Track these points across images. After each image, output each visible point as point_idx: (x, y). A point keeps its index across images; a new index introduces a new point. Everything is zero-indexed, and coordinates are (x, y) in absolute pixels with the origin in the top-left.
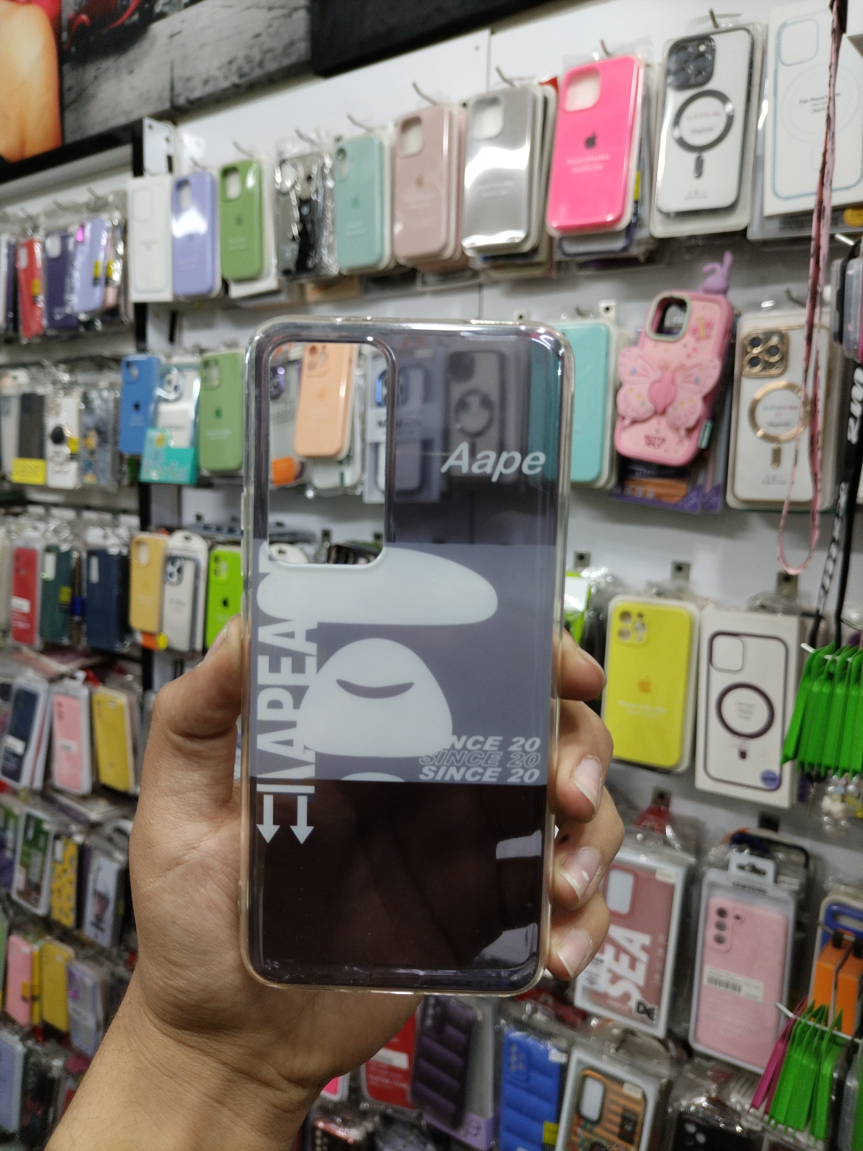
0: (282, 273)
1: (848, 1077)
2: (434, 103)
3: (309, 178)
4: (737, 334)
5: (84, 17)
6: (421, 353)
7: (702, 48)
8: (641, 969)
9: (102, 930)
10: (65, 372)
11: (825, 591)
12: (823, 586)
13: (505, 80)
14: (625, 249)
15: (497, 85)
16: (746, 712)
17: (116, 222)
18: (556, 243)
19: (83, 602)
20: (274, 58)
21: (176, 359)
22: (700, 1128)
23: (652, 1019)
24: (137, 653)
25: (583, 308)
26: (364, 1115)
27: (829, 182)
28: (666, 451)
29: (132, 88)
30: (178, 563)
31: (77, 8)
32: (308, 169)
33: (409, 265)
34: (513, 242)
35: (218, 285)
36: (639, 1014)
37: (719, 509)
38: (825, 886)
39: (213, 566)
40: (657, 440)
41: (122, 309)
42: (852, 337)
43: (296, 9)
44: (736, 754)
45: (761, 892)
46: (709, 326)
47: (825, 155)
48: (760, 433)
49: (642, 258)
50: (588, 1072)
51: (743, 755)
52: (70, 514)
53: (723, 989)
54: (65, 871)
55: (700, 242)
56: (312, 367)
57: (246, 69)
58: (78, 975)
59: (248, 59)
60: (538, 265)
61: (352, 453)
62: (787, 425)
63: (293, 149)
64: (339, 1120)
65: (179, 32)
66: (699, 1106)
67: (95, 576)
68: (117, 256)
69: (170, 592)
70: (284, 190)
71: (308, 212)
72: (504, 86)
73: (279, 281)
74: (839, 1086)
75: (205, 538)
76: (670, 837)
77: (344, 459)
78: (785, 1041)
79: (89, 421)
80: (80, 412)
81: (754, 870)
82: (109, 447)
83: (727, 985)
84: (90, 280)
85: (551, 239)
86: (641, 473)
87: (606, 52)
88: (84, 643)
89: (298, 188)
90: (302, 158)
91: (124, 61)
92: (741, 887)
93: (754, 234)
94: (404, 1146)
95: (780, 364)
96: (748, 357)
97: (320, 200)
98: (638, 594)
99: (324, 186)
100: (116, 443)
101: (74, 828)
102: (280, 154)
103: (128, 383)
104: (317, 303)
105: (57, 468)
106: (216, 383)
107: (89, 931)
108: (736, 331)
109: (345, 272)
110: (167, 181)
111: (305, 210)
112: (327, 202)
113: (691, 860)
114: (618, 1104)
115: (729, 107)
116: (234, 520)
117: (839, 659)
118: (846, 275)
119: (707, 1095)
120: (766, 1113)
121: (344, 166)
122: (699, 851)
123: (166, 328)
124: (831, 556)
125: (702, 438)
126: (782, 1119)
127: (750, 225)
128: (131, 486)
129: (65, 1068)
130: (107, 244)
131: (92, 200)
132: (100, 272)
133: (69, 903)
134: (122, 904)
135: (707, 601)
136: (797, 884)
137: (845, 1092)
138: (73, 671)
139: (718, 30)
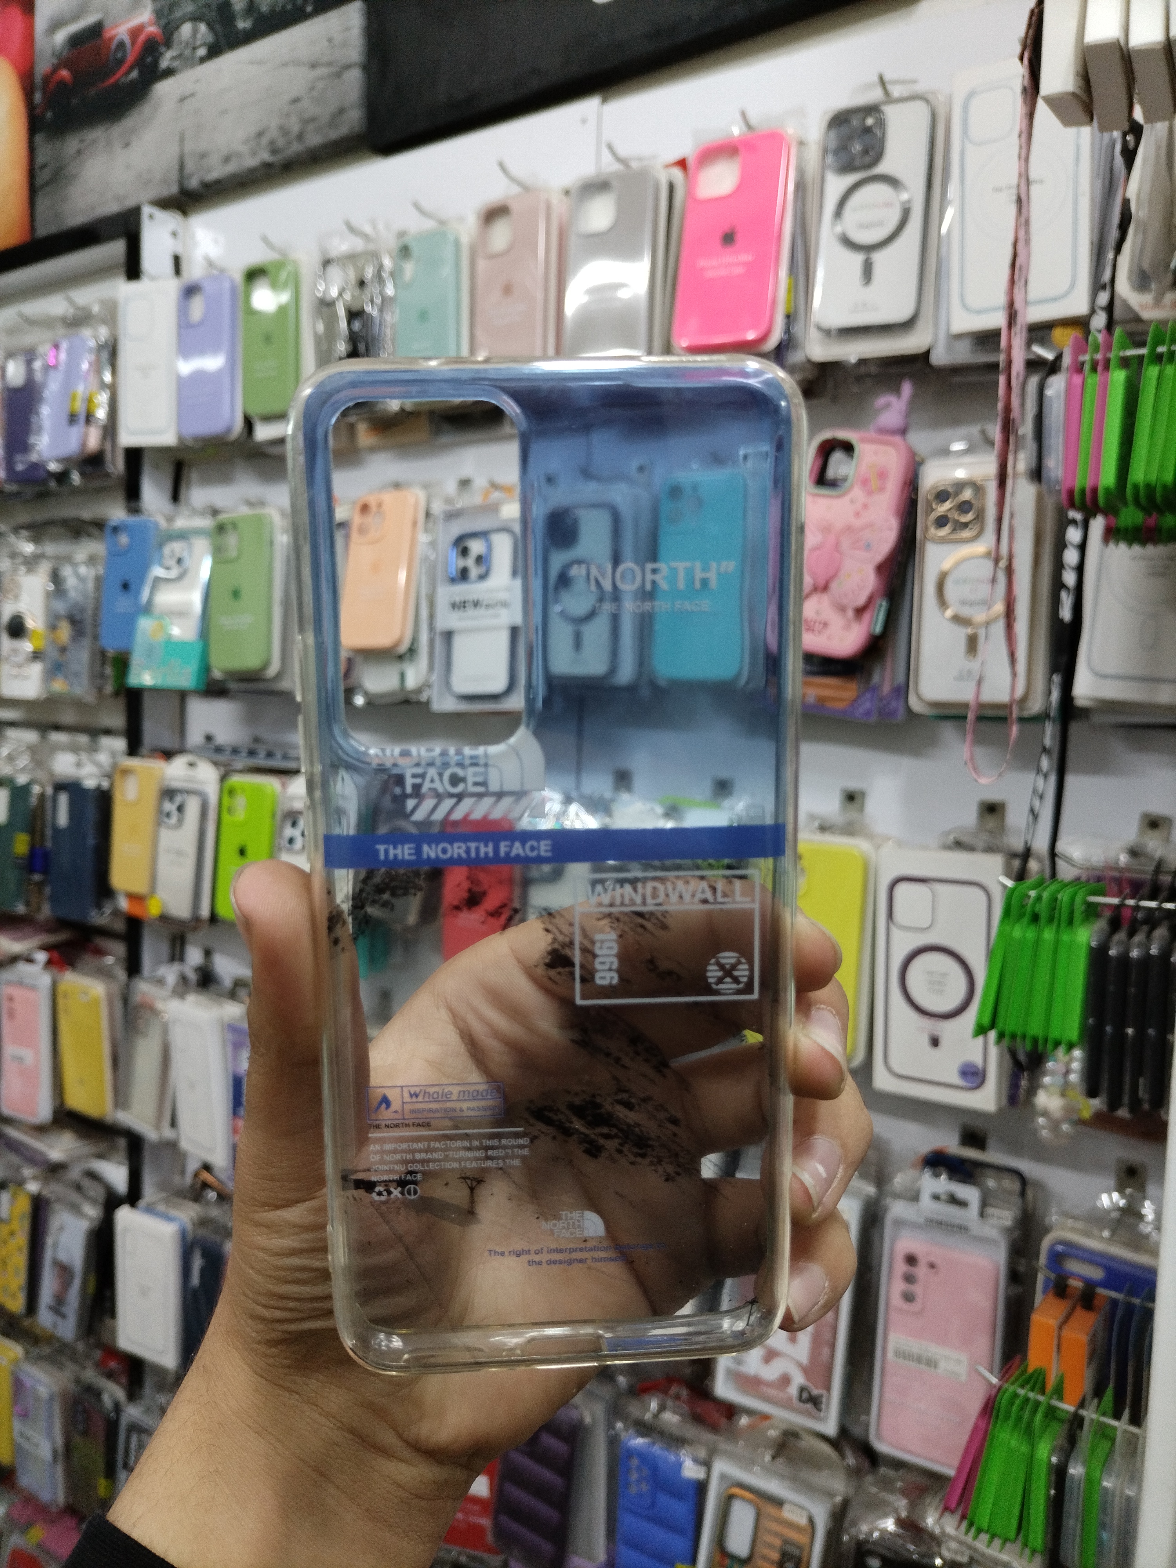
1: (1071, 1460)
2: (526, 188)
3: (362, 284)
4: (919, 489)
5: (64, 73)
6: (508, 512)
7: (870, 121)
8: (805, 1341)
9: (63, 1316)
10: (29, 541)
11: (1034, 814)
12: (1032, 810)
13: (618, 159)
15: (609, 165)
16: (937, 984)
17: (102, 339)
19: (46, 855)
20: (318, 130)
21: (181, 523)
22: (886, 1562)
23: (819, 1410)
24: (120, 926)
25: (720, 453)
27: (1023, 281)
28: (829, 638)
29: (128, 166)
30: (178, 799)
31: (55, 61)
32: (361, 271)
35: (239, 424)
36: (801, 1404)
37: (901, 716)
38: (1047, 1221)
39: (226, 801)
40: (817, 625)
41: (108, 456)
42: (1053, 475)
43: (347, 67)
44: (926, 1040)
45: (962, 1229)
46: (882, 475)
47: (1015, 245)
48: (949, 613)
50: (736, 1491)
51: (935, 1042)
52: (31, 736)
53: (915, 1364)
54: (12, 1234)
55: (873, 370)
56: (362, 530)
57: (281, 143)
58: (28, 1382)
59: (284, 131)
61: (415, 645)
62: (982, 603)
63: (342, 246)
65: (192, 95)
66: (884, 1531)
67: (63, 819)
68: (103, 385)
69: (167, 837)
70: (328, 299)
71: (360, 327)
72: (617, 167)
74: (1059, 1474)
75: (216, 764)
77: (405, 654)
78: (987, 1417)
79: (61, 607)
80: (48, 594)
81: (953, 1200)
82: (86, 642)
83: (919, 1360)
84: (64, 418)
87: (749, 126)
88: (46, 911)
89: (348, 296)
90: (351, 258)
91: (117, 130)
92: (937, 1225)
93: (939, 358)
95: (975, 524)
96: (933, 516)
97: (375, 313)
99: (382, 294)
100: (96, 637)
101: (27, 1172)
102: (324, 252)
103: (115, 554)
104: (373, 449)
105: (15, 671)
106: (233, 553)
107: (45, 1318)
108: (918, 484)
109: (409, 407)
110: (172, 287)
111: (357, 325)
112: (385, 315)
113: (870, 1190)
114: (775, 1534)
115: (905, 196)
116: (257, 740)
117: (1046, 895)
118: (1044, 396)
119: (895, 1515)
120: (964, 1517)
121: (409, 269)
122: (881, 1179)
123: (168, 483)
124: (1042, 771)
125: (876, 621)
126: (985, 1526)
127: (933, 346)
128: (116, 694)
129: (8, 1516)
130: (89, 370)
131: (71, 311)
132: (79, 406)
133: (17, 1279)
134: (92, 1279)
135: (887, 838)
136: (1010, 1218)
137: (1068, 1484)
138: (31, 951)
139: (889, 98)
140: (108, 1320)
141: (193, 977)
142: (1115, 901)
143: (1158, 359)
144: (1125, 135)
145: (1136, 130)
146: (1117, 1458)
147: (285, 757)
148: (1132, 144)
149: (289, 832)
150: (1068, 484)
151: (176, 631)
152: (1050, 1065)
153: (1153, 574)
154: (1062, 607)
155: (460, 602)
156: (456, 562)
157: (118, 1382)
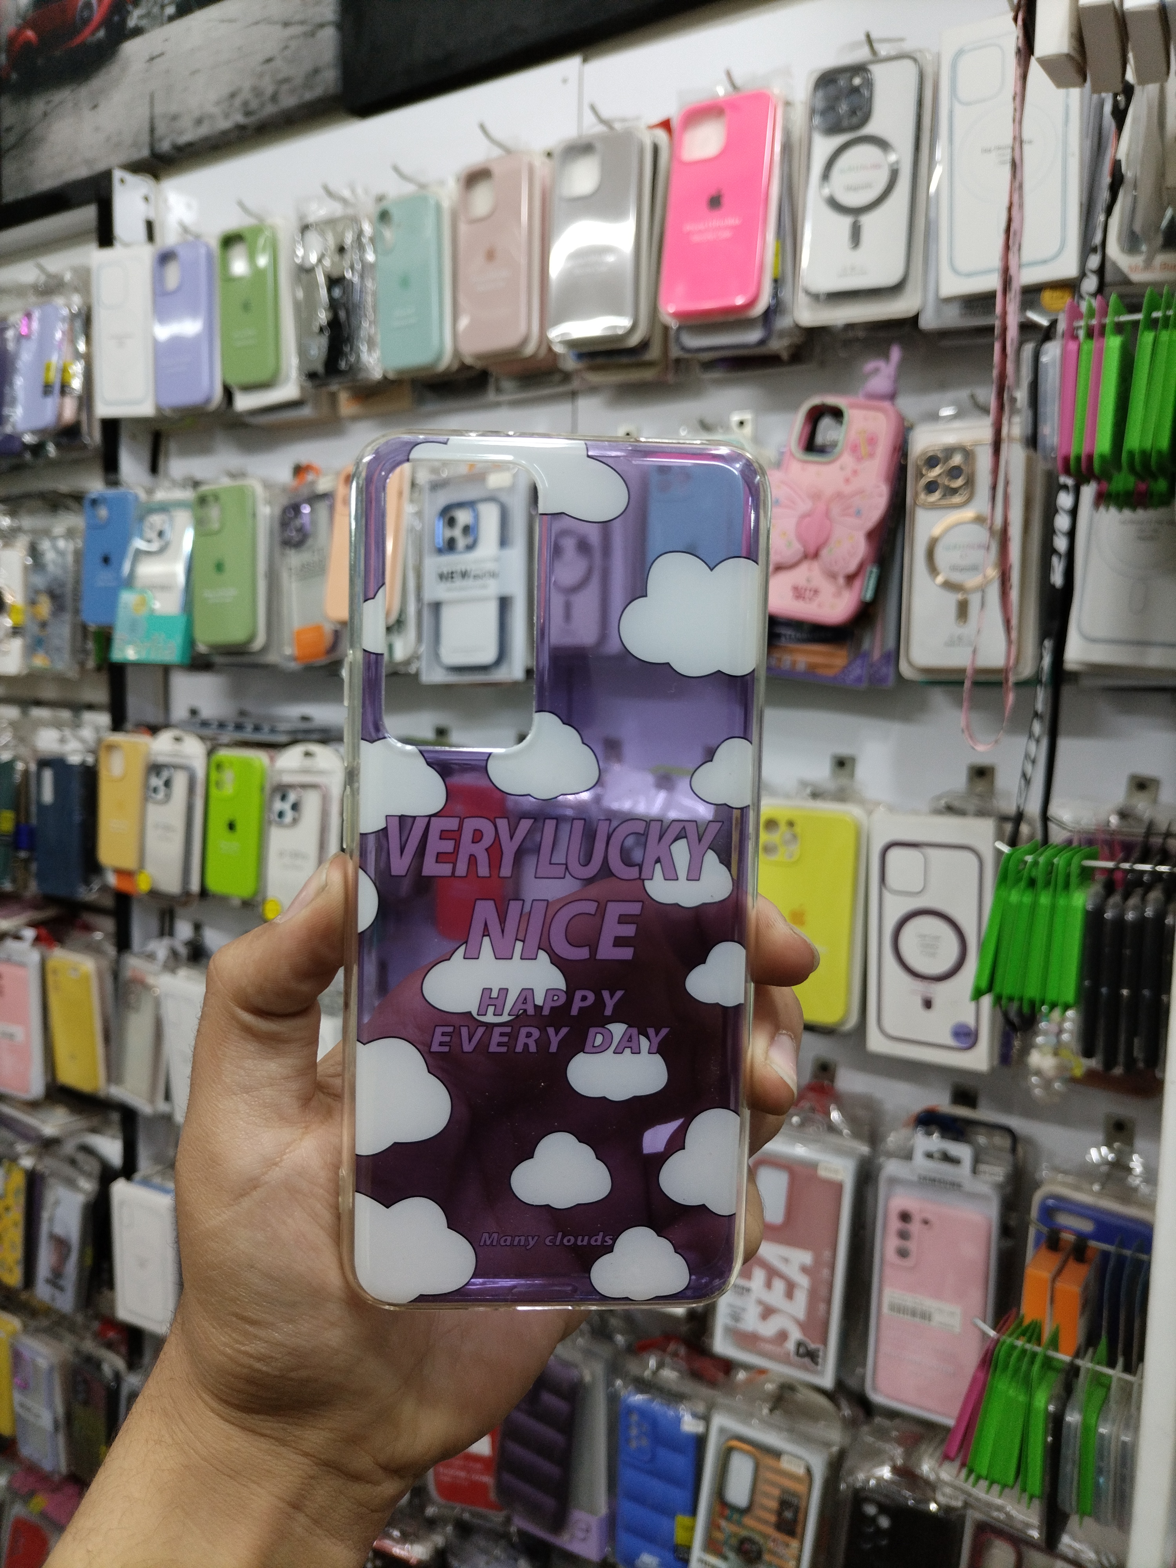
0: (306, 377)
1: (1067, 1410)
2: (508, 151)
3: (341, 250)
4: (909, 454)
5: (30, 34)
6: (495, 481)
7: (857, 81)
8: (801, 1297)
9: (61, 1289)
10: (5, 515)
11: (1027, 780)
12: (1024, 775)
13: (602, 121)
14: (762, 342)
15: (591, 127)
16: (930, 946)
17: (75, 309)
18: (672, 333)
19: (32, 833)
20: (293, 91)
21: (161, 495)
22: (883, 1509)
23: (816, 1363)
24: (108, 902)
25: (709, 420)
26: (432, 1524)
27: (1017, 246)
28: (820, 606)
29: (97, 129)
30: (165, 774)
31: (20, 21)
32: (340, 237)
33: (479, 365)
34: (614, 333)
35: (218, 394)
36: (799, 1359)
37: (891, 681)
38: (1037, 1176)
39: (214, 776)
40: (808, 592)
41: (85, 428)
42: (1048, 442)
43: (322, 26)
44: (918, 1002)
45: (955, 1186)
46: (872, 441)
47: (1010, 209)
48: (940, 579)
49: (785, 355)
50: (735, 1443)
51: (928, 1004)
52: (12, 712)
53: (908, 1318)
54: (7, 1209)
55: (861, 334)
57: (254, 105)
58: (26, 1354)
59: (257, 92)
60: (650, 364)
61: (403, 617)
62: (974, 568)
63: (319, 211)
64: (396, 1533)
65: (162, 54)
66: (880, 1479)
67: (48, 795)
68: (77, 355)
69: (155, 813)
70: (307, 265)
71: (341, 294)
72: (600, 129)
73: (302, 388)
74: (1057, 1423)
75: (202, 738)
76: (834, 1119)
77: (393, 625)
78: (985, 1368)
79: (40, 581)
80: (26, 568)
81: (947, 1158)
82: (67, 617)
83: (914, 1314)
84: (39, 389)
85: (666, 329)
86: (788, 637)
87: (734, 86)
88: (33, 888)
89: (327, 262)
90: (331, 222)
91: (84, 91)
92: (930, 1182)
93: (928, 322)
94: (487, 1563)
95: (965, 489)
96: (923, 482)
97: (356, 279)
98: (787, 796)
99: (362, 260)
100: (77, 611)
101: (21, 1147)
102: (301, 217)
103: (94, 527)
104: (355, 418)
106: (215, 526)
107: (43, 1291)
108: (907, 449)
109: (391, 376)
110: (146, 254)
111: (337, 292)
112: (365, 283)
113: (864, 1149)
114: (773, 1484)
115: (892, 158)
116: (242, 713)
117: (1042, 860)
118: (1039, 362)
119: (891, 1463)
120: (963, 1465)
121: (388, 234)
122: (874, 1138)
123: (146, 455)
124: (1034, 736)
125: (866, 589)
126: (984, 1472)
127: (922, 310)
128: (99, 669)
129: (9, 1487)
130: (62, 340)
131: (43, 279)
132: (54, 377)
133: (14, 1254)
134: (89, 1251)
135: (878, 804)
136: (1002, 1174)
137: (1065, 1431)
138: (19, 928)
139: (876, 58)
140: (106, 1292)
141: (183, 951)
142: (1110, 865)
143: (1153, 324)
144: (1115, 96)
145: (1128, 91)
146: (1113, 1405)
147: (273, 731)
148: (1122, 105)
149: (278, 805)
150: (1064, 452)
151: (157, 605)
152: (1043, 1025)
153: (1141, 538)
154: (1053, 572)
155: (448, 573)
156: (442, 532)
157: (118, 1353)
